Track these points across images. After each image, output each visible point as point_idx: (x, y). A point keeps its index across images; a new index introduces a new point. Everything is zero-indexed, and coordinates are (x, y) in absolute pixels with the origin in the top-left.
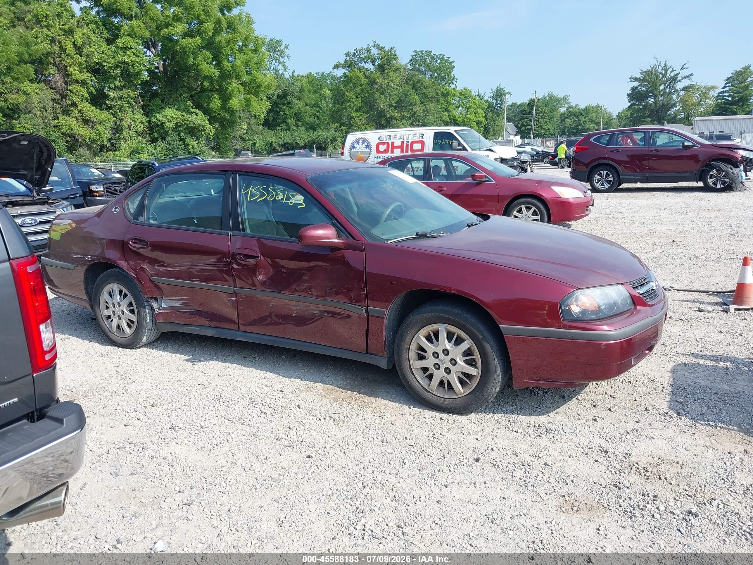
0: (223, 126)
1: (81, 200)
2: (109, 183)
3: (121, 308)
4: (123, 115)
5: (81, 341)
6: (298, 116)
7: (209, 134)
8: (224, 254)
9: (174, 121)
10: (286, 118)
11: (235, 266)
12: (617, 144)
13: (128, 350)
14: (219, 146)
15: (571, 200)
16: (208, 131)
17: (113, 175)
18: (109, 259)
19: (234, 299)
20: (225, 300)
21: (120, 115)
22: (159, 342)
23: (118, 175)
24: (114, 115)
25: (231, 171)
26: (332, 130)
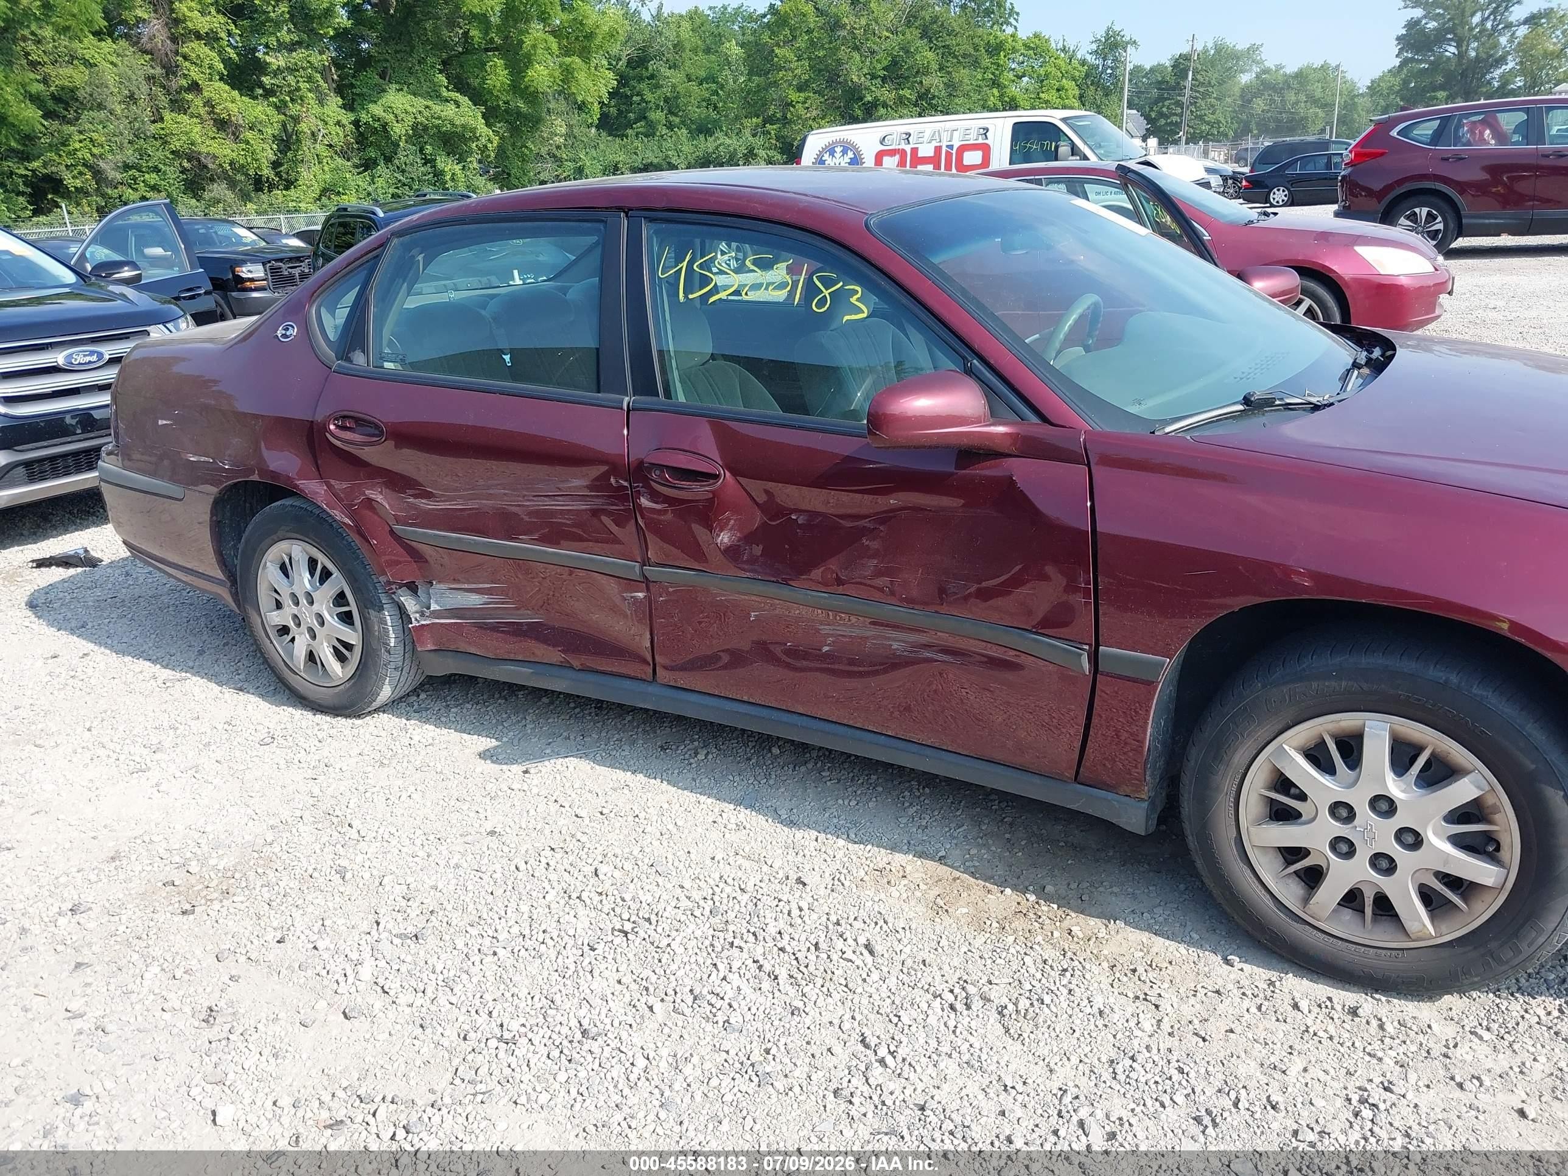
0: (515, 131)
1: (208, 303)
2: (276, 260)
3: (316, 607)
4: (299, 107)
5: (216, 688)
6: (672, 105)
7: (485, 146)
8: (614, 466)
9: (409, 120)
10: (645, 110)
11: (644, 502)
12: (1457, 140)
13: (341, 721)
14: (509, 175)
15: (1404, 281)
16: (483, 140)
17: (285, 241)
18: (274, 475)
19: (641, 595)
20: (617, 600)
21: (294, 109)
22: (423, 696)
23: (296, 243)
24: (280, 108)
25: (620, 209)
26: (747, 132)
